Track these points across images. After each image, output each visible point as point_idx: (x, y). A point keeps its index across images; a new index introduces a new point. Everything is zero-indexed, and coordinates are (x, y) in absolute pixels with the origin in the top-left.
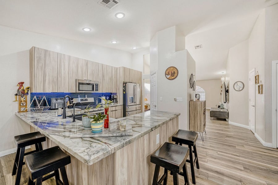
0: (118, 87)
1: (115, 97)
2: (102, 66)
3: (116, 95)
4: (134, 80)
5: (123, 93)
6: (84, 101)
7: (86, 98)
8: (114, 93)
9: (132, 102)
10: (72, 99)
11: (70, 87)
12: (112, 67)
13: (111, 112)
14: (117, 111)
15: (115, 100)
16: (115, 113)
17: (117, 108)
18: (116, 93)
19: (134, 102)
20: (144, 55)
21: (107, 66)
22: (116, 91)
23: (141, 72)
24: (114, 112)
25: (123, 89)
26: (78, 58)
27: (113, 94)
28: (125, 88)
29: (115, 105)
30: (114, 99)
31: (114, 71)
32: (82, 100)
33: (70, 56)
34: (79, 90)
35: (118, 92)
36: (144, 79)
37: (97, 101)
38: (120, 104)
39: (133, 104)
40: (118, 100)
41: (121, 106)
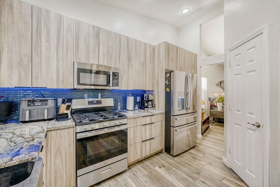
0: (156, 81)
1: (151, 98)
2: (128, 42)
3: (152, 94)
4: (184, 67)
5: (166, 91)
6: (95, 104)
7: (99, 99)
8: (149, 91)
9: (183, 108)
10: (70, 100)
11: (61, 78)
12: (146, 44)
13: (143, 128)
14: (153, 125)
15: (150, 103)
16: (151, 129)
17: (154, 119)
18: (153, 91)
19: (187, 109)
20: (201, 25)
21: (136, 41)
22: (153, 86)
23: (196, 55)
24: (148, 126)
25: (166, 84)
26: (79, 21)
27: (147, 93)
28: (170, 81)
29: (150, 114)
30: (149, 101)
31: (149, 52)
32: (90, 103)
33: (61, 15)
34: (79, 83)
35: (155, 89)
36: (201, 67)
37: (119, 104)
38: (160, 112)
39: (184, 111)
40: (156, 103)
41: (160, 115)
